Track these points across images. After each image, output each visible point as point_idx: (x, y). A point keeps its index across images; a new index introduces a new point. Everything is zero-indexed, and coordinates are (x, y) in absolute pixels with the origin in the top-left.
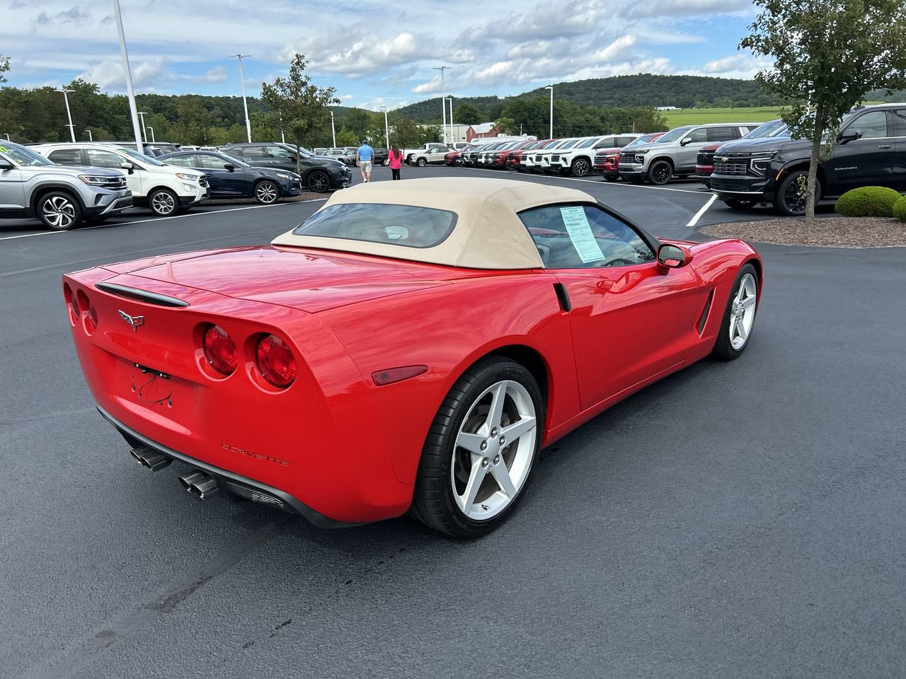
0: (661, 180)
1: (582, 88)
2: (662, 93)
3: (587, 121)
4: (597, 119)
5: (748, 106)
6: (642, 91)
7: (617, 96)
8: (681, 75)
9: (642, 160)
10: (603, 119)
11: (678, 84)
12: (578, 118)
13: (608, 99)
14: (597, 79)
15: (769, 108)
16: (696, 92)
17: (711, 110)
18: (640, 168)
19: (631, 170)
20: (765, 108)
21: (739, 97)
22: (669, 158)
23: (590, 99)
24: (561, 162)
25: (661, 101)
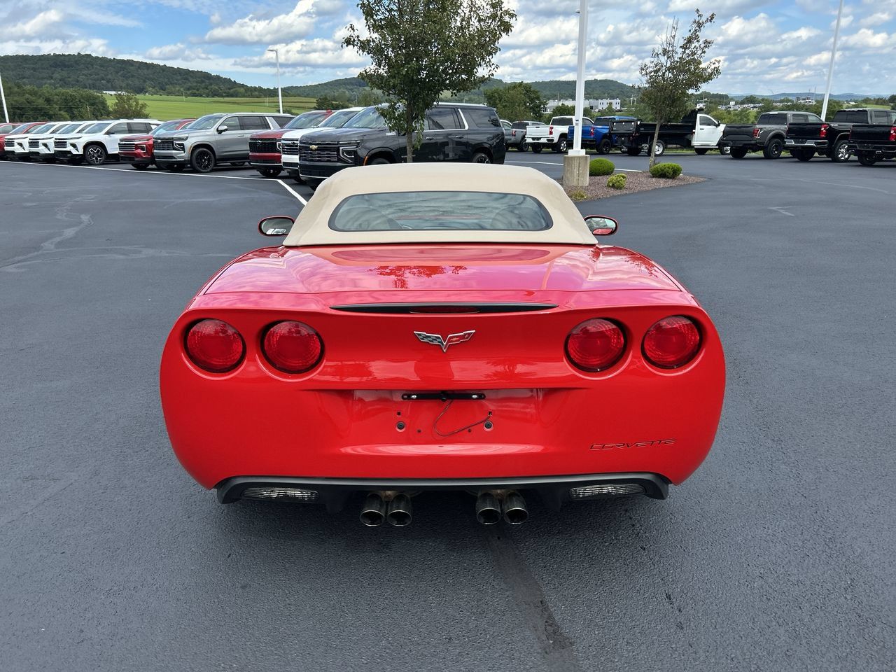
0: (206, 167)
1: (10, 64)
2: (109, 76)
3: (28, 102)
4: (41, 101)
5: (201, 96)
6: (85, 72)
7: (56, 75)
8: (126, 59)
9: (182, 147)
10: (48, 101)
11: (124, 69)
12: (15, 99)
13: (47, 79)
14: (27, 56)
15: (221, 99)
16: (146, 78)
17: (164, 97)
18: (182, 156)
19: (172, 157)
20: (216, 99)
21: (190, 87)
22: (210, 146)
23: (24, 78)
24: (69, 148)
25: (109, 85)
